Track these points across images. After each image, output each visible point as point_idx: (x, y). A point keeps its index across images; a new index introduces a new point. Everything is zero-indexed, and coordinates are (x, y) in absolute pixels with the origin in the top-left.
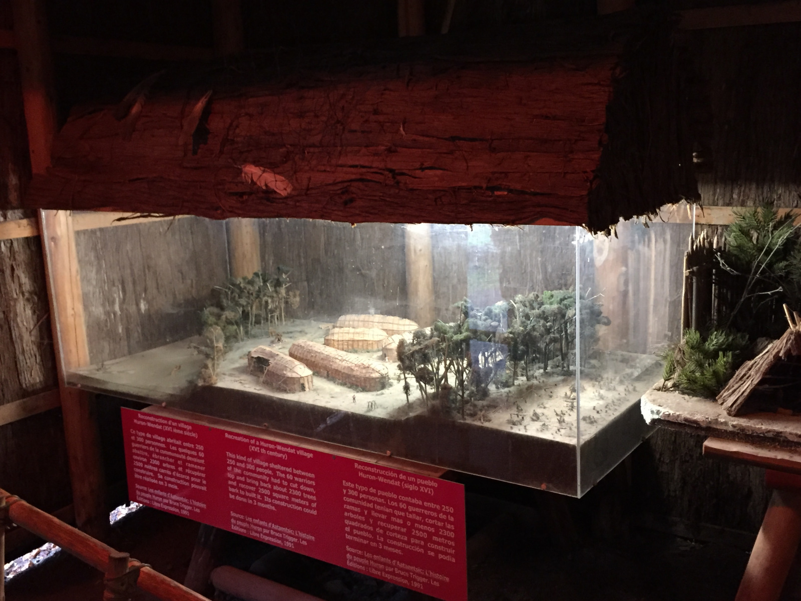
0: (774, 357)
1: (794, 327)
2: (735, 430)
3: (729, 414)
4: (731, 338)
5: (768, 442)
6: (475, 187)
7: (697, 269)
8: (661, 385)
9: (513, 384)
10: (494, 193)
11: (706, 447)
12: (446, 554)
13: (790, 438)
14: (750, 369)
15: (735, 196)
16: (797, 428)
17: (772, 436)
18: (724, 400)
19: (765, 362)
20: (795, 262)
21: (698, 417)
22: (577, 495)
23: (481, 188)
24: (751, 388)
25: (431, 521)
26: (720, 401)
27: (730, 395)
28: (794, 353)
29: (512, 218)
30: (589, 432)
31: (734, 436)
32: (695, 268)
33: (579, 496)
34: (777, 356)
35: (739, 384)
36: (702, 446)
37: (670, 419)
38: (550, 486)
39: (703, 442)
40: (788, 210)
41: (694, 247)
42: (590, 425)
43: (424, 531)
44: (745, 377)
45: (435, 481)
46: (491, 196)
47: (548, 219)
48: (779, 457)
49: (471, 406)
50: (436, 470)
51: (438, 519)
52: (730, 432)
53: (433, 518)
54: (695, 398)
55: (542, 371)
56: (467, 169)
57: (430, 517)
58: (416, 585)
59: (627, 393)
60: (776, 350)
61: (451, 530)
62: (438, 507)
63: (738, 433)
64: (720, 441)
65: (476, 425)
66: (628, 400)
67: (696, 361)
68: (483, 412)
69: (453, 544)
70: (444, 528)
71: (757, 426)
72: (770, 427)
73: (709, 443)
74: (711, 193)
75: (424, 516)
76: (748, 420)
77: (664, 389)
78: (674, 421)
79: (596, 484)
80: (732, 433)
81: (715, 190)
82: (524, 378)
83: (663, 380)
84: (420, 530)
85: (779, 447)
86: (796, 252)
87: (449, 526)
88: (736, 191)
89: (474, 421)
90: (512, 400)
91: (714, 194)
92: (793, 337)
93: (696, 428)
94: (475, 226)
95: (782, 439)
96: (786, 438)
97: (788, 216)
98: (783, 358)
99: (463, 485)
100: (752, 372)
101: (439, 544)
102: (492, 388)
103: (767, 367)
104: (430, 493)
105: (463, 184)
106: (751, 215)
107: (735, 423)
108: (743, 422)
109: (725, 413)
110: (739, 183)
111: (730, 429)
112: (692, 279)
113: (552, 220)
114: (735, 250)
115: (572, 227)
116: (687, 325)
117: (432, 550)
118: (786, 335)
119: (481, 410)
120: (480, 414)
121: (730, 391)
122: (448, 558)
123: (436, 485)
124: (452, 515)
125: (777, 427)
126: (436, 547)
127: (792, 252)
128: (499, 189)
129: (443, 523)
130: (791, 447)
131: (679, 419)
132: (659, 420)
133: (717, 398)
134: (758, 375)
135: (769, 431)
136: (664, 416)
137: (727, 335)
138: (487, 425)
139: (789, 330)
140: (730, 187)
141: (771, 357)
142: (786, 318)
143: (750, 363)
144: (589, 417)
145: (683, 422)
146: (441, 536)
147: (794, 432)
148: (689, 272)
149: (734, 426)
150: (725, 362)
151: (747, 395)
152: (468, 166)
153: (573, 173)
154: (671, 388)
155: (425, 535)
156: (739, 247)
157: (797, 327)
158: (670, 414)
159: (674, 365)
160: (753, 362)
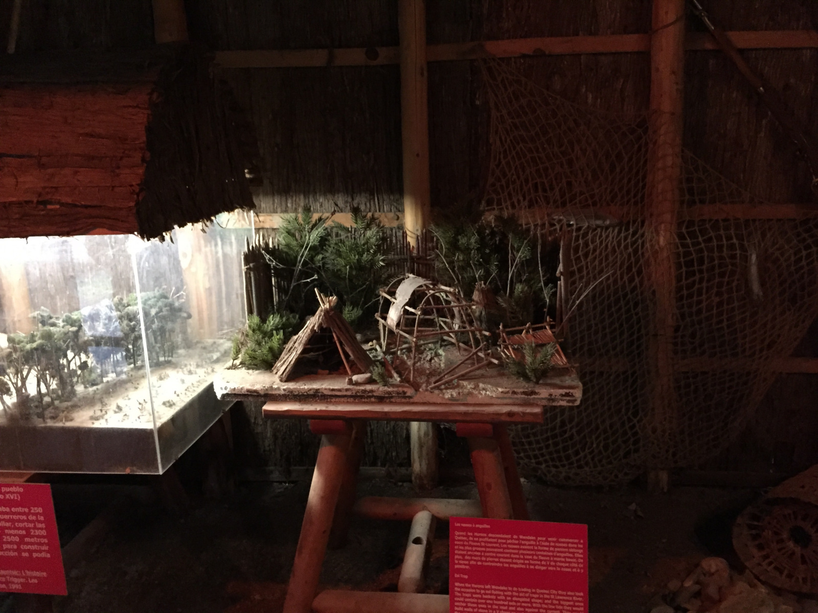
0: (311, 331)
1: (323, 306)
2: (286, 393)
3: (281, 381)
4: (284, 319)
5: (312, 398)
6: (27, 202)
7: (253, 265)
8: (231, 364)
9: (102, 382)
10: (46, 207)
11: (265, 411)
12: (40, 551)
13: (326, 393)
14: (295, 343)
15: (289, 205)
16: (330, 385)
17: (313, 393)
18: (277, 370)
19: (305, 336)
20: (327, 255)
21: (257, 387)
22: (159, 472)
23: (32, 202)
24: (296, 357)
25: (21, 525)
26: (275, 371)
27: (282, 366)
28: (324, 326)
29: (67, 229)
30: (166, 415)
31: (286, 398)
32: (251, 265)
33: (161, 472)
34: (313, 330)
35: (288, 355)
36: (262, 409)
37: (236, 392)
38: (135, 468)
39: (262, 407)
40: (320, 214)
41: (251, 248)
42: (169, 408)
43: (15, 535)
44: (293, 349)
45: (20, 486)
46: (43, 210)
47: (101, 230)
48: (318, 409)
49: (53, 409)
50: (21, 475)
51: (28, 521)
52: (283, 395)
53: (23, 521)
54: (257, 372)
55: (132, 366)
56: (17, 185)
57: (19, 521)
58: (14, 587)
59: (206, 375)
60: (312, 325)
61: (41, 529)
62: (26, 510)
63: (289, 395)
64: (276, 403)
65: (56, 427)
66: (206, 381)
67: (257, 341)
68: (65, 412)
69: (46, 541)
70: (35, 528)
71: (301, 387)
72: (311, 387)
73: (269, 407)
74: (271, 203)
75: (12, 521)
76: (295, 383)
77: (234, 367)
78: (239, 393)
79: (177, 459)
80: (284, 395)
81: (274, 200)
82: (114, 375)
83: (232, 360)
84: (10, 535)
85: (318, 401)
86: (327, 246)
87: (40, 526)
88: (289, 201)
89: (55, 423)
90: (98, 396)
91: (273, 204)
92: (323, 314)
93: (258, 396)
94: (30, 238)
95: (320, 394)
96: (322, 393)
97: (320, 219)
98: (317, 331)
99: (49, 484)
100: (296, 345)
101: (32, 544)
102: (80, 389)
103: (306, 339)
104: (16, 498)
105: (14, 199)
106: (293, 219)
107: (285, 387)
108: (291, 386)
109: (278, 381)
110: (291, 194)
111: (282, 392)
112: (250, 274)
113: (105, 230)
114: (285, 248)
115: (126, 235)
116: (250, 312)
117: (25, 551)
118: (318, 312)
119: (63, 411)
120: (62, 415)
121: (282, 362)
122: (43, 555)
123: (21, 490)
124: (41, 514)
125: (316, 385)
126: (29, 547)
127: (324, 247)
128: (51, 203)
129: (33, 524)
130: (327, 399)
131: (243, 391)
132: (227, 395)
133: (273, 369)
134: (300, 346)
135: (310, 390)
136: (231, 391)
137: (281, 317)
138: (69, 424)
139: (320, 308)
140: (285, 197)
141: (309, 331)
142: (318, 299)
143: (295, 337)
144: (169, 402)
145: (246, 393)
146: (33, 537)
147: (328, 387)
148: (247, 268)
149: (284, 390)
150: (278, 339)
151: (294, 364)
152: (17, 182)
153: (121, 187)
154: (239, 365)
155: (17, 539)
156: (288, 245)
157: (326, 306)
158: (235, 388)
159: (239, 347)
160: (297, 336)
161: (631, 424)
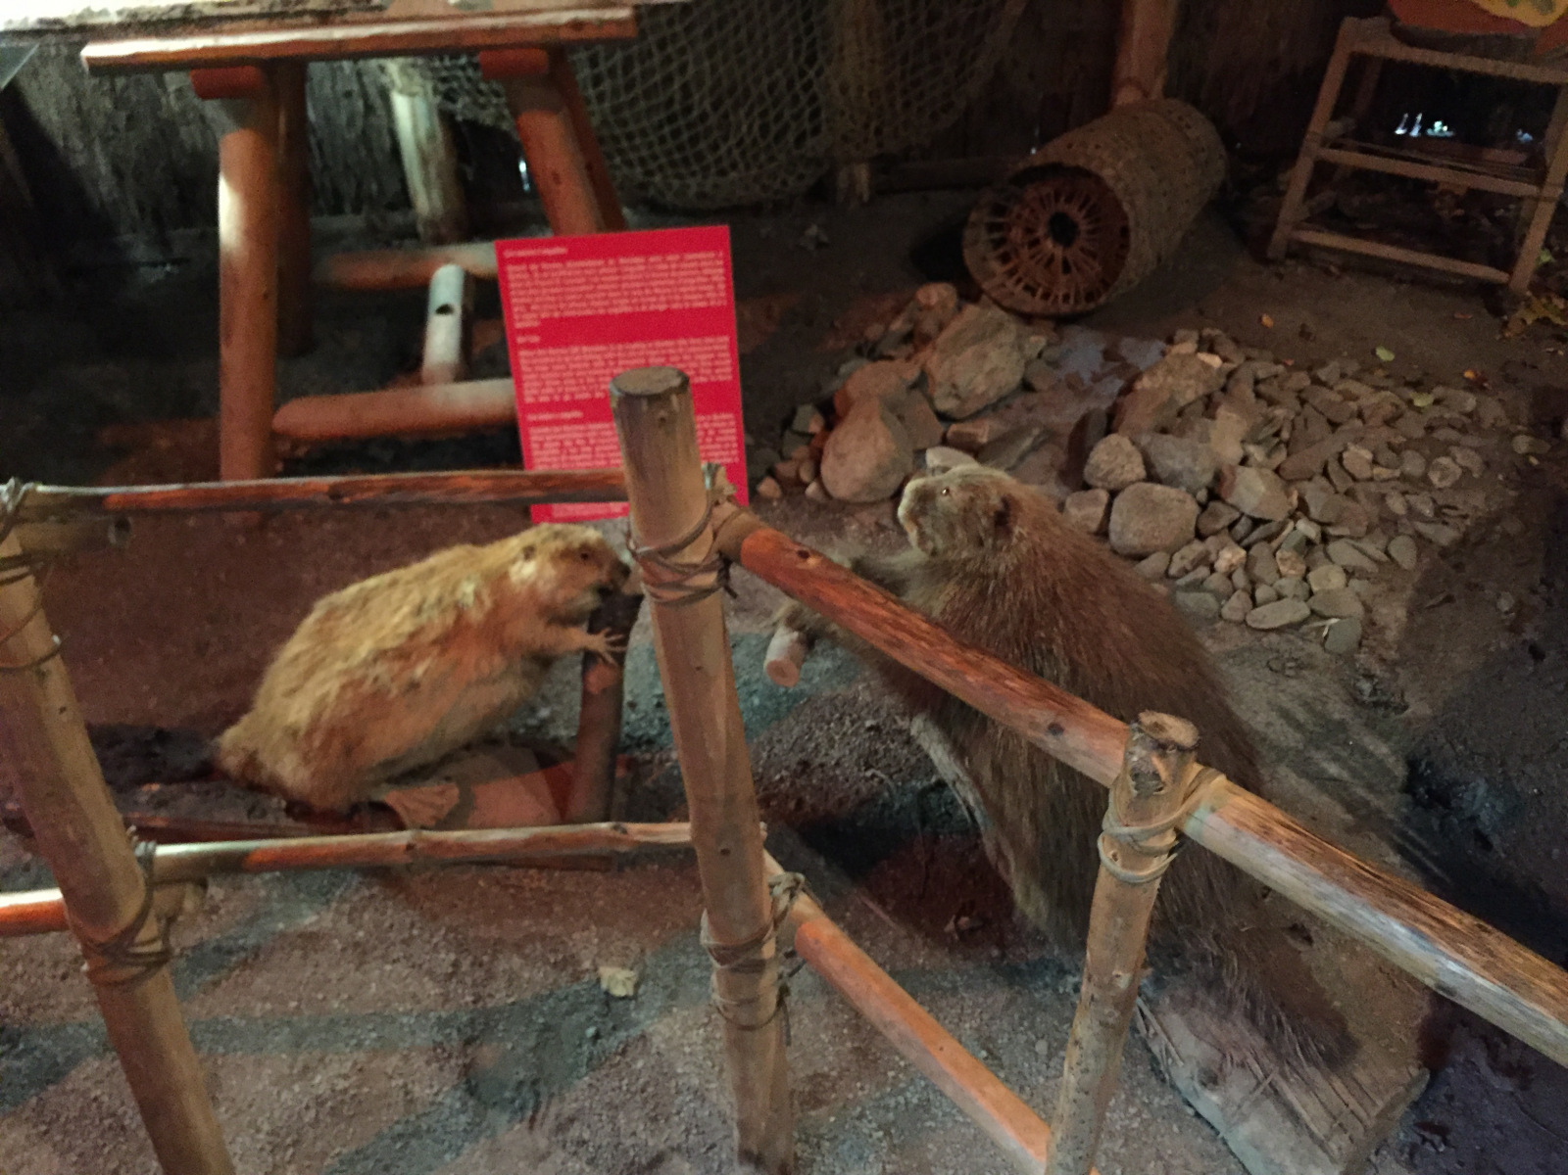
2: (123, 20)
5: (179, 25)
11: (89, 59)
13: (208, 11)
31: (125, 30)
36: (79, 58)
39: (80, 53)
48: (199, 46)
52: (117, 24)
63: (129, 24)
64: (107, 42)
73: (93, 51)
78: (21, 28)
80: (121, 25)
85: (196, 30)
93: (65, 31)
95: (195, 16)
107: (118, 8)
111: (115, 19)
130: (213, 26)
131: (29, 23)
149: (118, 13)
161: (805, 80)
